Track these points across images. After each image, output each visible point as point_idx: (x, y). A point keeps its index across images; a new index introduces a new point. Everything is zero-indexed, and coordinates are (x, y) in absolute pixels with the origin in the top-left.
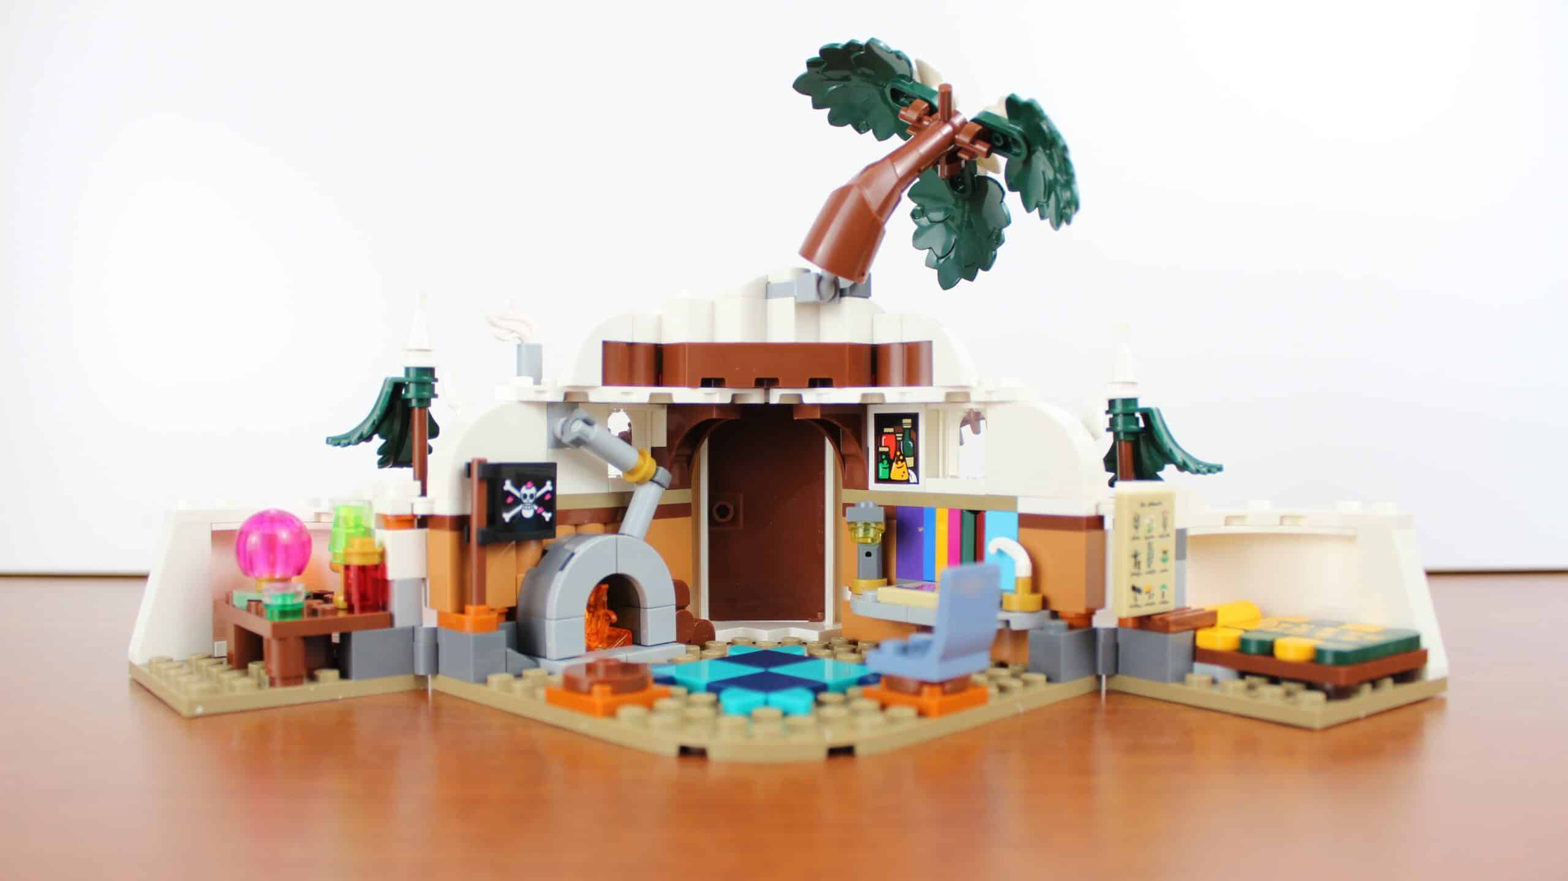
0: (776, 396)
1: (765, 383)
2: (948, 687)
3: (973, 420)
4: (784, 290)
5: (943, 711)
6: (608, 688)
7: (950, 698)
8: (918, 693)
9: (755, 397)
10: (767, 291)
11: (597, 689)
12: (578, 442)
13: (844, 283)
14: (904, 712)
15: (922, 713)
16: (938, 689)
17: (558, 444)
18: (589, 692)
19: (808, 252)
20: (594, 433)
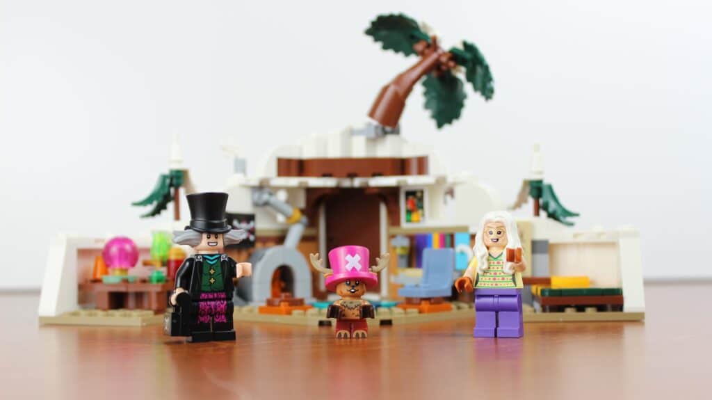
0: (357, 182)
1: (352, 176)
2: (432, 301)
3: (451, 192)
4: (360, 132)
5: (430, 311)
6: (287, 303)
7: (433, 306)
8: (420, 304)
9: (346, 183)
10: (352, 133)
11: (282, 304)
12: (266, 204)
13: (388, 129)
14: (413, 311)
15: (420, 312)
16: (428, 302)
17: (256, 205)
18: (279, 305)
19: (372, 114)
20: (272, 200)
